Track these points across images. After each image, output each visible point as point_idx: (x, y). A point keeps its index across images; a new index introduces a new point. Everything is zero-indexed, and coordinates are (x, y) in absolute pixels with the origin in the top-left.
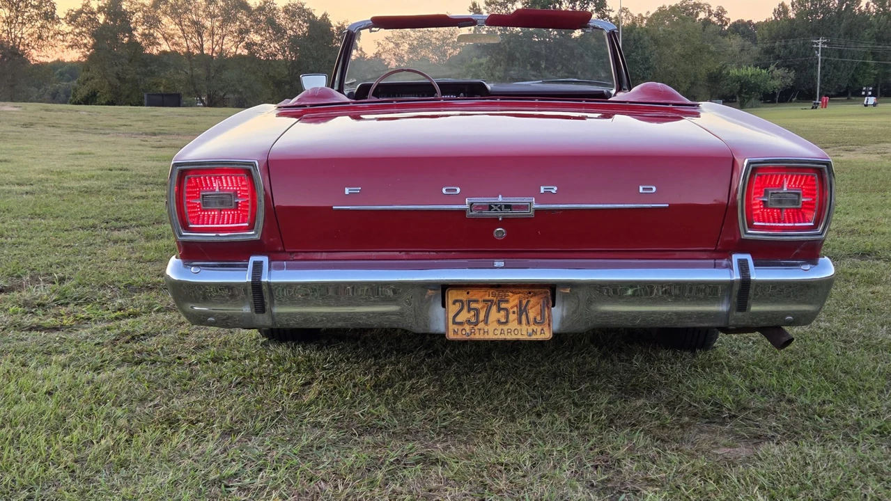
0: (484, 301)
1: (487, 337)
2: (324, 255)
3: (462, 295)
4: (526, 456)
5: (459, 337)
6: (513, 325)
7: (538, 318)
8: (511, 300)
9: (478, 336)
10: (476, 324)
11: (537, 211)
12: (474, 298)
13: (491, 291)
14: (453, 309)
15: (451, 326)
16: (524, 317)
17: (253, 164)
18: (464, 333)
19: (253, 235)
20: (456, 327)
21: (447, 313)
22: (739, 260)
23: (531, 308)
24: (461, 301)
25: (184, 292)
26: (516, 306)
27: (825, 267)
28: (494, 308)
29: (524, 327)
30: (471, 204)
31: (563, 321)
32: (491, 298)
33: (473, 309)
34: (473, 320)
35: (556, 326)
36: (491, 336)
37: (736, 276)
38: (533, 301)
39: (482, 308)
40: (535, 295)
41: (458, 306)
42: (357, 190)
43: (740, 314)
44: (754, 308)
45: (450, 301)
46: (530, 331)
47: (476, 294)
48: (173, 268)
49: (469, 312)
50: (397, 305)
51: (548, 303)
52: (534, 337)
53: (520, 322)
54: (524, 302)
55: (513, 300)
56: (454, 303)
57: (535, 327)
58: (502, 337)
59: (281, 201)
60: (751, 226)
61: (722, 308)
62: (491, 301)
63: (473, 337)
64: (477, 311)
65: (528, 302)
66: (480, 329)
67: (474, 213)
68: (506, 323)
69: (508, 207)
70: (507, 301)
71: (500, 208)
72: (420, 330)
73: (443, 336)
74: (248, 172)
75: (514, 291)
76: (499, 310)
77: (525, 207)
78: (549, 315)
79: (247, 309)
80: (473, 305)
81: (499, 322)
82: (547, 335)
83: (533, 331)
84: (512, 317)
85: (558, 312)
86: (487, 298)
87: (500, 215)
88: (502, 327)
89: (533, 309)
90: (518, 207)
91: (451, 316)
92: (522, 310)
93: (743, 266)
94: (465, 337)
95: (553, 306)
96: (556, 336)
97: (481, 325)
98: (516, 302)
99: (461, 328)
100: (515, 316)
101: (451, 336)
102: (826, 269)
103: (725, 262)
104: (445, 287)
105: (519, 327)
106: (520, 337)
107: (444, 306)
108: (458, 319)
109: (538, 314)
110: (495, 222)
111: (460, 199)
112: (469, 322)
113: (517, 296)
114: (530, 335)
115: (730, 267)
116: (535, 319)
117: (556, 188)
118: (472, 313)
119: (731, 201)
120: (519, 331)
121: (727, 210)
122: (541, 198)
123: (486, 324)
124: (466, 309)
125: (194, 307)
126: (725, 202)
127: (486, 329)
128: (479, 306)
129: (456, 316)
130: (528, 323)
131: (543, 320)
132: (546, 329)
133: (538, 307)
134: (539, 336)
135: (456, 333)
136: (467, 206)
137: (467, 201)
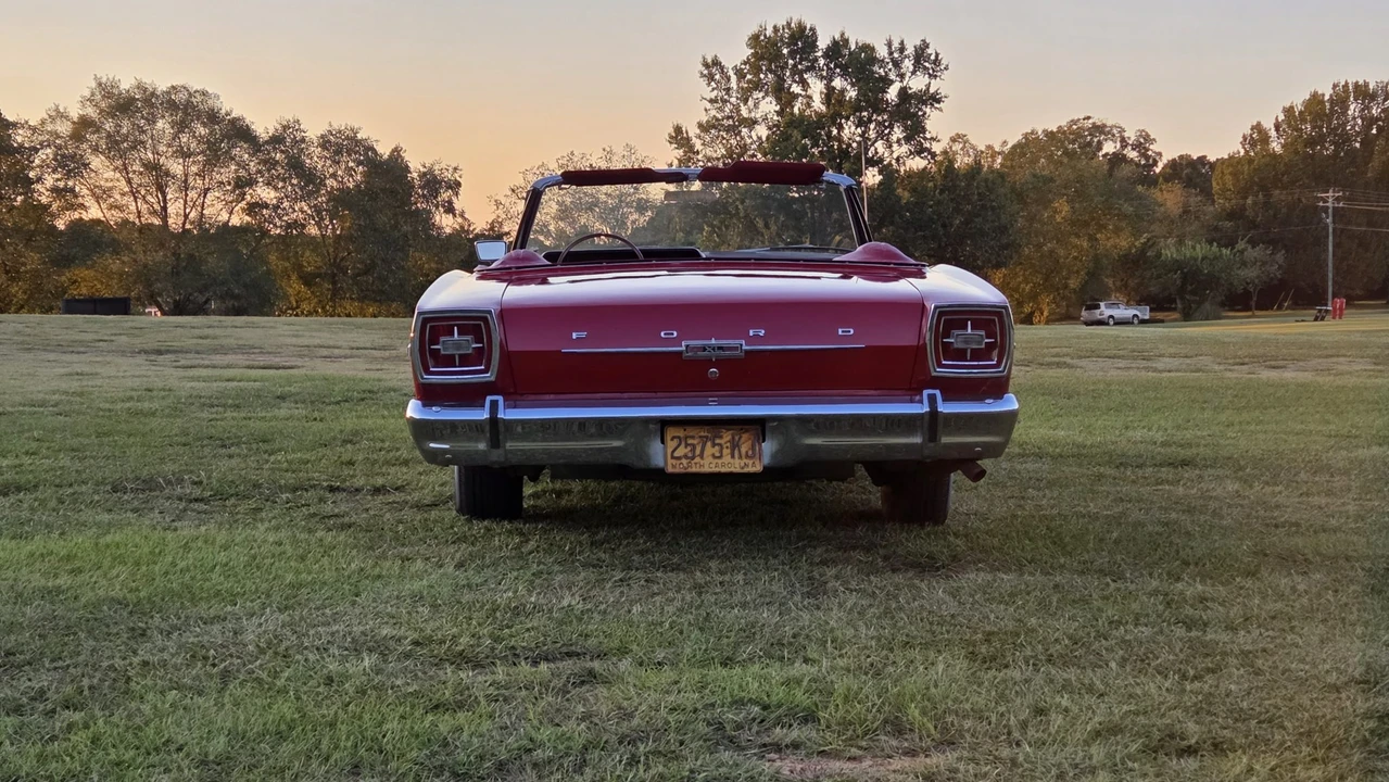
0: (700, 437)
1: (702, 470)
2: (552, 396)
3: (680, 433)
4: (740, 577)
5: (677, 470)
6: (727, 459)
7: (750, 453)
8: (725, 436)
9: (694, 469)
10: (693, 458)
11: (747, 352)
13: (706, 426)
14: (671, 445)
15: (670, 461)
16: (736, 452)
17: (490, 312)
18: (681, 466)
19: (489, 377)
20: (674, 462)
21: (665, 448)
22: (929, 395)
23: (743, 443)
24: (679, 437)
25: (422, 430)
26: (729, 441)
27: (1010, 401)
28: (709, 444)
29: (737, 461)
30: (687, 346)
31: (774, 456)
32: (706, 434)
33: (690, 444)
34: (690, 455)
35: (766, 460)
36: (706, 469)
37: (926, 409)
38: (745, 436)
39: (699, 443)
40: (747, 431)
41: (676, 442)
42: (584, 334)
43: (932, 445)
44: (945, 440)
45: (668, 438)
46: (742, 464)
47: (692, 431)
48: (413, 410)
49: (686, 447)
50: (621, 439)
51: (758, 439)
52: (746, 470)
53: (733, 457)
54: (737, 438)
55: (727, 437)
56: (672, 439)
57: (747, 461)
58: (717, 470)
59: (512, 347)
60: (940, 365)
61: (917, 440)
62: (707, 437)
63: (690, 470)
64: (694, 446)
65: (740, 438)
66: (696, 463)
67: (690, 354)
68: (720, 457)
69: (720, 348)
70: (721, 437)
71: (714, 349)
72: (641, 465)
73: (660, 472)
74: (485, 320)
75: (727, 427)
76: (714, 445)
77: (736, 349)
78: (760, 449)
79: (482, 446)
80: (690, 441)
81: (714, 456)
82: (758, 468)
83: (745, 464)
84: (726, 452)
85: (768, 447)
86: (702, 434)
87: (714, 355)
88: (716, 461)
89: (745, 445)
90: (729, 349)
91: (669, 451)
92: (735, 446)
93: (932, 399)
94: (683, 471)
95: (764, 441)
96: (767, 469)
97: (697, 460)
98: (729, 438)
99: (678, 462)
100: (729, 451)
101: (670, 470)
102: (1011, 403)
103: (918, 398)
104: (665, 423)
105: (732, 461)
106: (733, 470)
107: (663, 442)
108: (676, 454)
109: (749, 449)
110: (709, 363)
111: (677, 342)
112: (686, 457)
113: (731, 432)
114: (742, 468)
115: (921, 402)
116: (747, 452)
117: (763, 331)
118: (689, 448)
119: (921, 342)
120: (732, 464)
121: (919, 351)
122: (750, 340)
123: (702, 458)
124: (683, 445)
125: (432, 445)
126: (916, 344)
127: (702, 462)
128: (695, 442)
129: (673, 451)
130: (740, 457)
131: (754, 454)
132: (757, 462)
133: (750, 442)
134: (750, 469)
135: (674, 466)
136: (684, 348)
137: (683, 343)
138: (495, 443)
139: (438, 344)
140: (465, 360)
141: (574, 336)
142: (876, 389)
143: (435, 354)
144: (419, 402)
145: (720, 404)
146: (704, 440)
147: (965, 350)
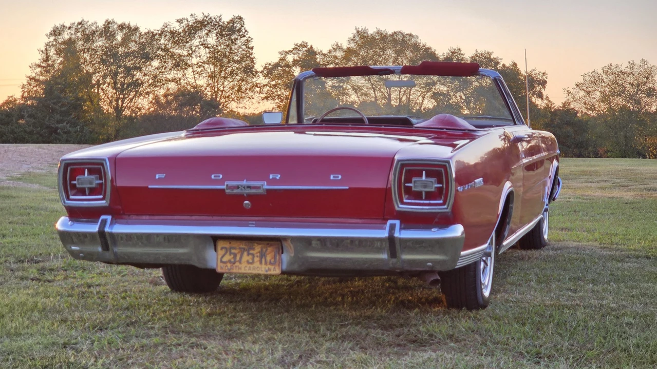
0: (240, 248)
1: (240, 271)
3: (226, 244)
5: (224, 271)
6: (257, 264)
7: (273, 261)
8: (256, 248)
9: (235, 271)
10: (234, 263)
11: (268, 191)
12: (234, 246)
13: (244, 242)
14: (221, 253)
15: (220, 264)
16: (263, 260)
17: (105, 160)
18: (227, 268)
19: (104, 203)
20: (222, 264)
21: (217, 255)
22: (391, 224)
23: (268, 254)
24: (226, 248)
25: (65, 237)
26: (259, 252)
28: (245, 253)
29: (263, 266)
30: (227, 185)
31: (291, 263)
32: (244, 246)
33: (233, 253)
34: (232, 260)
35: (284, 266)
36: (243, 271)
37: (387, 234)
38: (270, 249)
39: (239, 253)
40: (271, 245)
41: (224, 251)
42: (163, 176)
43: (394, 260)
44: (403, 257)
45: (219, 248)
46: (267, 268)
47: (235, 244)
48: (62, 223)
50: (186, 248)
51: (279, 251)
52: (269, 273)
53: (261, 263)
54: (264, 250)
55: (257, 249)
56: (222, 248)
57: (270, 266)
58: (250, 272)
59: (120, 183)
60: (403, 203)
61: (384, 256)
62: (244, 249)
63: (232, 271)
64: (235, 255)
65: (267, 250)
66: (236, 267)
67: (229, 191)
68: (252, 263)
69: (249, 187)
70: (254, 249)
71: (244, 187)
72: (202, 265)
74: (102, 164)
75: (258, 242)
76: (248, 254)
77: (258, 188)
78: (280, 258)
79: (98, 249)
80: (233, 251)
81: (248, 262)
82: (278, 272)
83: (269, 268)
84: (257, 259)
85: (286, 258)
86: (241, 246)
87: (246, 192)
88: (250, 265)
89: (270, 255)
90: (255, 188)
91: (220, 257)
92: (262, 255)
93: (392, 227)
94: (227, 271)
95: (282, 253)
96: (284, 272)
97: (237, 264)
98: (259, 250)
99: (225, 265)
101: (219, 270)
102: (456, 232)
103: (384, 226)
104: (215, 239)
105: (260, 266)
106: (260, 272)
107: (216, 250)
108: (225, 259)
109: (272, 258)
111: (221, 182)
112: (230, 261)
113: (260, 246)
114: (267, 271)
116: (270, 260)
117: (279, 176)
118: (232, 256)
119: (388, 186)
120: (260, 268)
121: (387, 192)
122: (270, 182)
123: (240, 263)
124: (228, 254)
125: (72, 247)
126: (385, 187)
127: (240, 266)
128: (236, 252)
129: (222, 257)
130: (266, 263)
131: (275, 262)
132: (277, 268)
133: (273, 254)
134: (272, 272)
135: (221, 268)
136: (226, 187)
137: (226, 183)
138: (106, 247)
139: (75, 180)
140: (92, 191)
141: (157, 176)
142: (361, 219)
143: (73, 187)
144: (67, 218)
145: (257, 226)
146: (242, 251)
147: (421, 192)
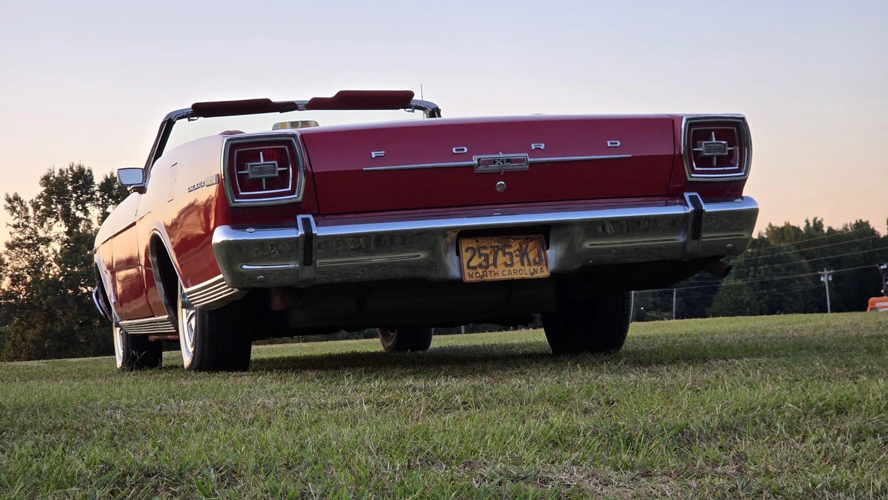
0: (492, 247)
1: (497, 278)
3: (472, 243)
5: (474, 279)
6: (518, 266)
7: (537, 259)
8: (513, 245)
9: (490, 278)
10: (487, 267)
11: (531, 164)
12: (483, 245)
13: (496, 238)
14: (466, 256)
15: (466, 271)
16: (525, 260)
17: (295, 137)
18: (478, 275)
19: (297, 197)
20: (470, 271)
21: (461, 259)
22: (690, 197)
23: (530, 251)
24: (473, 248)
26: (518, 250)
27: (752, 201)
28: (500, 253)
29: (527, 268)
30: (479, 160)
31: (558, 262)
32: (496, 244)
33: (484, 254)
34: (484, 264)
35: (552, 266)
36: (501, 277)
37: (690, 209)
38: (531, 245)
39: (491, 253)
40: (532, 239)
41: (469, 254)
42: (382, 153)
43: (695, 242)
44: (706, 237)
45: (463, 249)
46: (532, 271)
47: (484, 242)
48: (221, 234)
49: (480, 258)
51: (543, 247)
52: (535, 276)
53: (523, 264)
54: (524, 246)
55: (515, 246)
56: (467, 250)
57: (535, 267)
58: (510, 277)
60: (694, 172)
61: (680, 239)
62: (497, 247)
63: (485, 278)
64: (487, 256)
65: (527, 246)
66: (491, 272)
67: (480, 168)
68: (512, 265)
69: (508, 161)
70: (510, 247)
71: (502, 162)
72: (439, 277)
73: (459, 282)
74: (289, 143)
75: (515, 237)
76: (505, 254)
77: (522, 161)
78: (546, 256)
79: (295, 265)
80: (483, 251)
81: (505, 264)
82: (544, 273)
83: (535, 270)
84: (516, 259)
85: (553, 254)
86: (493, 244)
87: (502, 168)
88: (509, 268)
89: (532, 252)
90: (516, 161)
91: (465, 262)
93: (694, 200)
94: (479, 279)
95: (547, 249)
96: (553, 274)
97: (491, 268)
98: (517, 246)
99: (475, 271)
100: (518, 259)
101: (467, 279)
102: (754, 202)
103: (679, 201)
104: (458, 237)
105: (522, 268)
106: (524, 276)
107: (458, 254)
108: (473, 264)
109: (536, 256)
110: (496, 176)
111: (468, 157)
112: (480, 266)
113: (518, 241)
114: (533, 274)
115: (683, 204)
116: (534, 260)
117: (543, 145)
118: (483, 258)
119: (677, 153)
120: (522, 271)
121: (676, 159)
122: (533, 153)
123: (496, 267)
124: (477, 254)
125: (244, 267)
126: (673, 154)
127: (496, 271)
128: (488, 252)
129: (469, 262)
130: (529, 264)
131: (542, 261)
132: (544, 268)
133: (536, 250)
134: (539, 275)
135: (471, 276)
136: (476, 162)
137: (474, 158)
138: (308, 261)
139: (245, 169)
140: (272, 183)
141: (373, 155)
143: (243, 179)
146: (495, 251)
147: (711, 158)
